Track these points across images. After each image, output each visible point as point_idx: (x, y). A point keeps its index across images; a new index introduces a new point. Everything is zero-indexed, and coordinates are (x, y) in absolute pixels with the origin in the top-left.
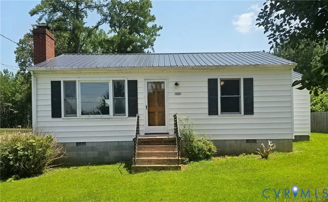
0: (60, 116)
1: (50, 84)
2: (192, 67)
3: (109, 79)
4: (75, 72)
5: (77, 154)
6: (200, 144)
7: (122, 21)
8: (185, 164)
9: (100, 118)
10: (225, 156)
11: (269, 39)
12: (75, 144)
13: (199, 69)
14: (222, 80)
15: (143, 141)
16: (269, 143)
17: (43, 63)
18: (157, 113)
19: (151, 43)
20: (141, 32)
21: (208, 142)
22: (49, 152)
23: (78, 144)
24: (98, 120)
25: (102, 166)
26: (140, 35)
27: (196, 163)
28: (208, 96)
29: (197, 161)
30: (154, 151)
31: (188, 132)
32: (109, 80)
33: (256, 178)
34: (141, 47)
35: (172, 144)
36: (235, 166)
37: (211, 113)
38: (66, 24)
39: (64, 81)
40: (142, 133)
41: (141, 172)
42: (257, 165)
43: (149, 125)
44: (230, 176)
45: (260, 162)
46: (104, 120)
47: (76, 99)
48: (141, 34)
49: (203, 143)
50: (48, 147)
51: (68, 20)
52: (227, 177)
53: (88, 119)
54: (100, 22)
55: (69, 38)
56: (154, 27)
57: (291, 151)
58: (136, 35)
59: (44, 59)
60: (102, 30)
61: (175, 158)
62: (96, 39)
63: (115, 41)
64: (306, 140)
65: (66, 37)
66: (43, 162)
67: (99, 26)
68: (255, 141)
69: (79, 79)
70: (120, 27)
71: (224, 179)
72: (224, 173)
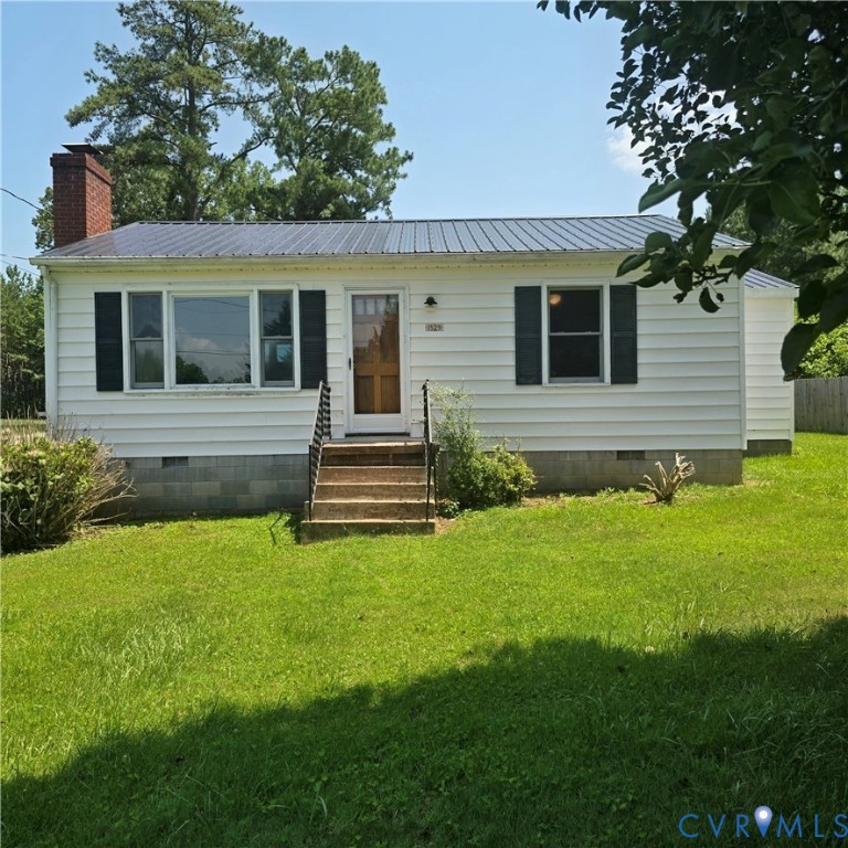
0: (119, 388)
1: (93, 303)
2: (473, 255)
3: (250, 287)
4: (159, 268)
5: (165, 488)
6: (492, 463)
7: (308, 140)
8: (449, 516)
9: (227, 394)
10: (558, 496)
11: (645, 161)
12: (160, 463)
13: (492, 261)
14: (552, 291)
15: (337, 453)
16: (678, 460)
17: (76, 246)
18: (377, 379)
19: (382, 198)
20: (357, 167)
21: (513, 458)
22: (84, 483)
23: (166, 460)
24: (221, 396)
25: (229, 522)
26: (354, 175)
27: (479, 515)
28: (513, 334)
29: (482, 508)
30: (366, 481)
31: (458, 431)
32: (250, 290)
33: (632, 558)
34: (357, 206)
35: (414, 461)
36: (581, 521)
37: (522, 380)
38: (161, 147)
39: (129, 294)
40: (338, 433)
41: (328, 539)
42: (640, 521)
43: (358, 411)
44: (565, 550)
45: (650, 513)
46: (235, 396)
47: (162, 341)
48: (358, 172)
49: (500, 460)
50: (82, 469)
51: (167, 137)
52: (554, 554)
53: (194, 394)
54: (252, 143)
55: (168, 183)
56: (392, 154)
57: (739, 482)
58: (345, 176)
59: (82, 235)
60: (260, 163)
61: (421, 501)
62: (239, 187)
63: (290, 192)
64: (782, 452)
65: (161, 181)
66: (67, 508)
67: (249, 153)
68: (640, 455)
69: (171, 288)
70: (301, 155)
71: (545, 559)
72: (547, 542)
